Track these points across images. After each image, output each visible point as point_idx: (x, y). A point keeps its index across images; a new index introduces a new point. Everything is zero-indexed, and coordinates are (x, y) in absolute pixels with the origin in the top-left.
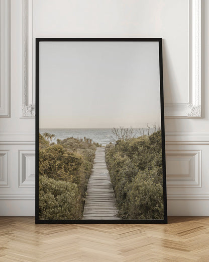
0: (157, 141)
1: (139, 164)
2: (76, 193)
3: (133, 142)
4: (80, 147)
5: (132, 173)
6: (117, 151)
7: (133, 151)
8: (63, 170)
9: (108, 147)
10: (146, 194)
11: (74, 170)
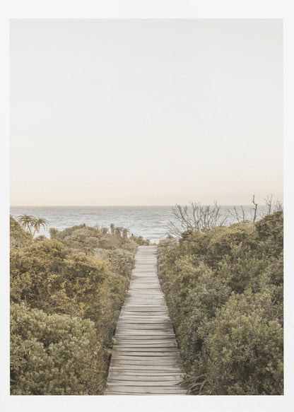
0: (274, 233)
1: (233, 280)
2: (91, 338)
3: (219, 236)
4: (102, 245)
5: (217, 299)
6: (183, 254)
7: (219, 252)
8: (62, 293)
9: (164, 245)
10: (245, 342)
11: (87, 292)
